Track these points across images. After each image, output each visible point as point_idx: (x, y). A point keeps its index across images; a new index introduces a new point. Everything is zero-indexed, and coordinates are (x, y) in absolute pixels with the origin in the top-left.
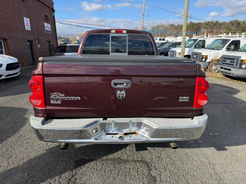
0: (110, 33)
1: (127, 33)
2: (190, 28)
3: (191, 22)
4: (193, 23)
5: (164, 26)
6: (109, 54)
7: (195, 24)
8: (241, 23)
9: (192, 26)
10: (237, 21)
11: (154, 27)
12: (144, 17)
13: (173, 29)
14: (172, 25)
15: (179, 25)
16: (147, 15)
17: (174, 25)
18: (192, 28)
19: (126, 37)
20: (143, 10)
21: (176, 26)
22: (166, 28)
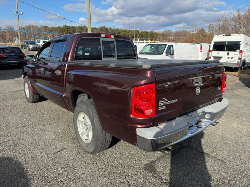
0: (100, 37)
1: (114, 38)
2: (65, 31)
3: (66, 25)
4: (67, 26)
5: (37, 27)
6: (101, 59)
7: (70, 28)
8: (108, 30)
9: (67, 29)
10: (104, 27)
11: (23, 27)
12: (18, 15)
13: (48, 31)
14: (45, 27)
15: (53, 27)
16: (23, 13)
17: (47, 27)
18: (67, 31)
19: (114, 42)
20: (17, 7)
21: (50, 28)
22: (39, 30)
